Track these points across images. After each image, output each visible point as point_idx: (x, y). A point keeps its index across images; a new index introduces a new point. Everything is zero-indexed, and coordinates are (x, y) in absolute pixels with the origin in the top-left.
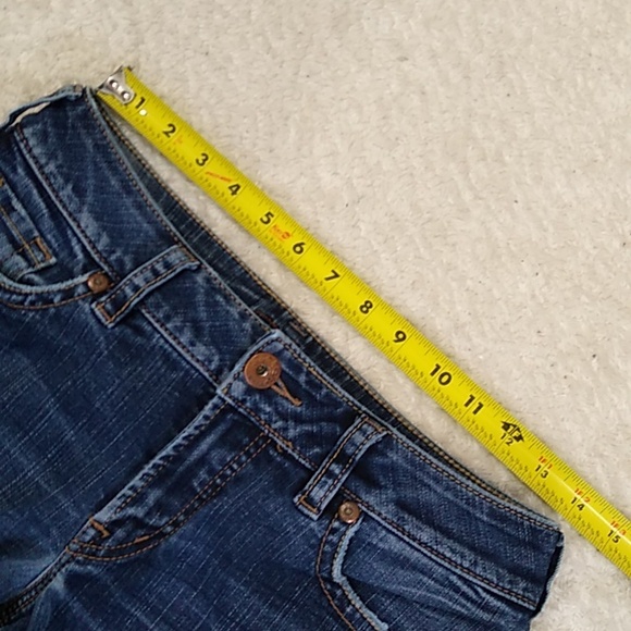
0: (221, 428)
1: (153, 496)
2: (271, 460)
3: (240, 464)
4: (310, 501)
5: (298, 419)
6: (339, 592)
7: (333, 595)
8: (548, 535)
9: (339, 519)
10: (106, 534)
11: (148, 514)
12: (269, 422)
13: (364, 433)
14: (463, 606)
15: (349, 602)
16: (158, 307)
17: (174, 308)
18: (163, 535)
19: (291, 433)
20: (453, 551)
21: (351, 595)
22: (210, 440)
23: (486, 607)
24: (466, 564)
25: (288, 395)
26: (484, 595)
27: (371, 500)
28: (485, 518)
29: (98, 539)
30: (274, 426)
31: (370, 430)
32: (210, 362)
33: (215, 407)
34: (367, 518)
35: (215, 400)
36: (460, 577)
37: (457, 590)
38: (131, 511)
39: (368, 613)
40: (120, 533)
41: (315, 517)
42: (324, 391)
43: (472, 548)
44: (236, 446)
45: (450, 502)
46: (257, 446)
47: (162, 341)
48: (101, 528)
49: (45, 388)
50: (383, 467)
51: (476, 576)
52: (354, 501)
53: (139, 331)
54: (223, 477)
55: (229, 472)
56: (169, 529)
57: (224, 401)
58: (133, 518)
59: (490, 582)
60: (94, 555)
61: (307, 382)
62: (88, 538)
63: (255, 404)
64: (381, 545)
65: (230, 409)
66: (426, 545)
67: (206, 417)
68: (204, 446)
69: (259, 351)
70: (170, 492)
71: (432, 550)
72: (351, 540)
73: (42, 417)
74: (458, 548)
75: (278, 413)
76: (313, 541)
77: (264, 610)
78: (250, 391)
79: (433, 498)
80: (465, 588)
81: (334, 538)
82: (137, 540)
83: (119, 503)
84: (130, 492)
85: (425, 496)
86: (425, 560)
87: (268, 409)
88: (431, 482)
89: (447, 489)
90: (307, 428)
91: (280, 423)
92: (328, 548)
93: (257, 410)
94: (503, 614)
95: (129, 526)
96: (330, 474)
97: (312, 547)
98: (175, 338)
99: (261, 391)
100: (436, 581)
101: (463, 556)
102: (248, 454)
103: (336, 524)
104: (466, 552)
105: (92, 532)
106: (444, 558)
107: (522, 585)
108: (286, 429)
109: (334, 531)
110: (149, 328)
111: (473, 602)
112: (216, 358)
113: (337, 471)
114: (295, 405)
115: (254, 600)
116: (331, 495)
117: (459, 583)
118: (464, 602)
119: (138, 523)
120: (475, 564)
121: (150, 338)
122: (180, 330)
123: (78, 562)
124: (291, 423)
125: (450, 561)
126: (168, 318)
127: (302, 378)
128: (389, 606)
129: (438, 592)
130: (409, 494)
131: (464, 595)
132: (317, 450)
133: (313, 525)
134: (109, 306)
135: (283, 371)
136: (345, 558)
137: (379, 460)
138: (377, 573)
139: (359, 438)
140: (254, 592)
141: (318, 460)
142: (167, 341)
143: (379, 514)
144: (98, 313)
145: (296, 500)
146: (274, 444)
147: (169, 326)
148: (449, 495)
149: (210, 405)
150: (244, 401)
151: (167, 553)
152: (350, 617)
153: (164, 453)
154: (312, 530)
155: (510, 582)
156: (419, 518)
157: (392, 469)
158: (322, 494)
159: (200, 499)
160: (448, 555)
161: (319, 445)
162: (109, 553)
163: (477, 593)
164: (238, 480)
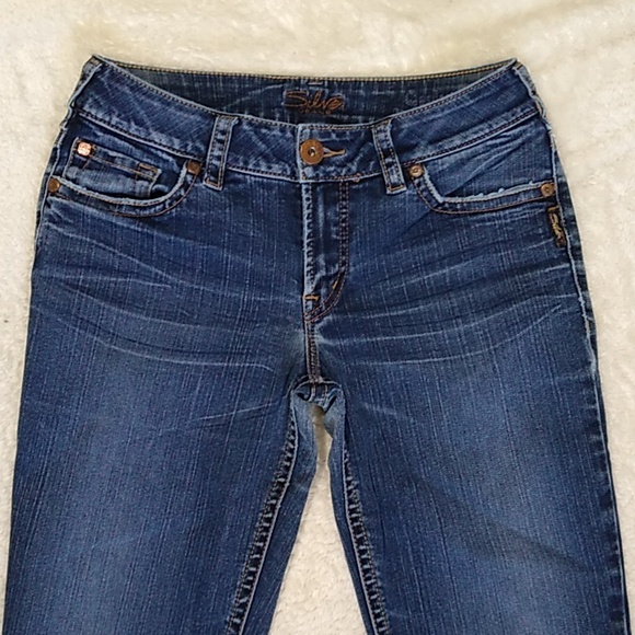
0: (320, 199)
1: (321, 260)
2: (357, 191)
3: (345, 208)
4: (395, 186)
5: (350, 160)
6: (447, 205)
7: (446, 209)
8: (505, 77)
9: (415, 178)
10: (316, 298)
11: (327, 271)
12: (339, 175)
13: (380, 131)
14: (507, 148)
15: (456, 204)
16: (236, 160)
17: (245, 154)
18: (343, 274)
19: (354, 168)
20: (476, 133)
21: (453, 200)
22: (321, 209)
23: (516, 137)
24: (487, 131)
25: (334, 153)
26: (508, 134)
27: (419, 154)
28: (472, 102)
29: (316, 304)
30: (342, 174)
31: (382, 127)
32: (285, 170)
33: (307, 190)
34: (426, 164)
35: (304, 187)
36: (491, 139)
37: (496, 145)
38: (318, 276)
39: (468, 199)
40: (323, 291)
41: (405, 189)
42: (348, 133)
43: (481, 122)
44: (335, 201)
45: (450, 114)
46: (344, 192)
47: (253, 178)
48: (312, 297)
49: (215, 247)
50: (407, 136)
51: (496, 130)
52: (413, 164)
53: (237, 182)
54: (344, 221)
55: (344, 216)
56: (343, 268)
57: (308, 184)
58: (323, 278)
59: (504, 126)
60: (321, 312)
61: (337, 136)
62: (311, 307)
63: (324, 172)
64: (445, 167)
65: (315, 185)
66: (462, 145)
67: (308, 199)
68: (321, 215)
69: (301, 144)
70: (327, 251)
71: (467, 143)
72: (430, 179)
73: (227, 264)
74: (476, 129)
75: (338, 166)
76: (415, 198)
77: (425, 248)
78: (315, 168)
79: (442, 122)
80: (498, 141)
81: (423, 187)
82: (334, 287)
83: (309, 277)
84: (309, 268)
85: (438, 125)
86: (469, 151)
87: (332, 169)
88: (433, 117)
89: (443, 110)
90: (358, 158)
91: (344, 170)
92: (425, 194)
93: (327, 174)
94: (525, 131)
95: (324, 283)
96: (389, 165)
97: (418, 201)
98: (258, 171)
99: (321, 164)
100: (483, 153)
101: (482, 130)
102: (344, 199)
103: (416, 181)
104: (481, 126)
105: (310, 303)
106: (475, 140)
107: (519, 110)
108: (349, 170)
109: (419, 185)
110: (241, 176)
111: (508, 142)
112: (287, 166)
113: (391, 160)
114: (343, 154)
115: (416, 249)
116: (401, 172)
117: (494, 142)
118: (504, 147)
119: (326, 279)
120: (491, 126)
121: (245, 182)
122: (257, 165)
123: (318, 322)
124: (349, 165)
125: (479, 138)
126: (246, 163)
127: (334, 136)
128: (476, 185)
129: (489, 157)
130: (430, 134)
131: (502, 144)
132: (372, 163)
133: (407, 193)
134: (212, 178)
135: (322, 143)
136: (437, 189)
137: (402, 135)
138: (457, 180)
139: (382, 136)
140: (412, 246)
141: (378, 167)
142: (255, 176)
143: (429, 156)
144: (210, 186)
145: (388, 192)
146: (351, 183)
147: (250, 166)
148: (447, 112)
149: (304, 192)
150: (317, 175)
151: (355, 278)
152: (463, 209)
153: (306, 235)
154: (410, 195)
155: (513, 115)
156: (446, 138)
157: (411, 131)
158: (396, 176)
159: (344, 241)
160: (475, 137)
161: (371, 160)
162: (327, 305)
163: (505, 136)
164: (352, 215)
